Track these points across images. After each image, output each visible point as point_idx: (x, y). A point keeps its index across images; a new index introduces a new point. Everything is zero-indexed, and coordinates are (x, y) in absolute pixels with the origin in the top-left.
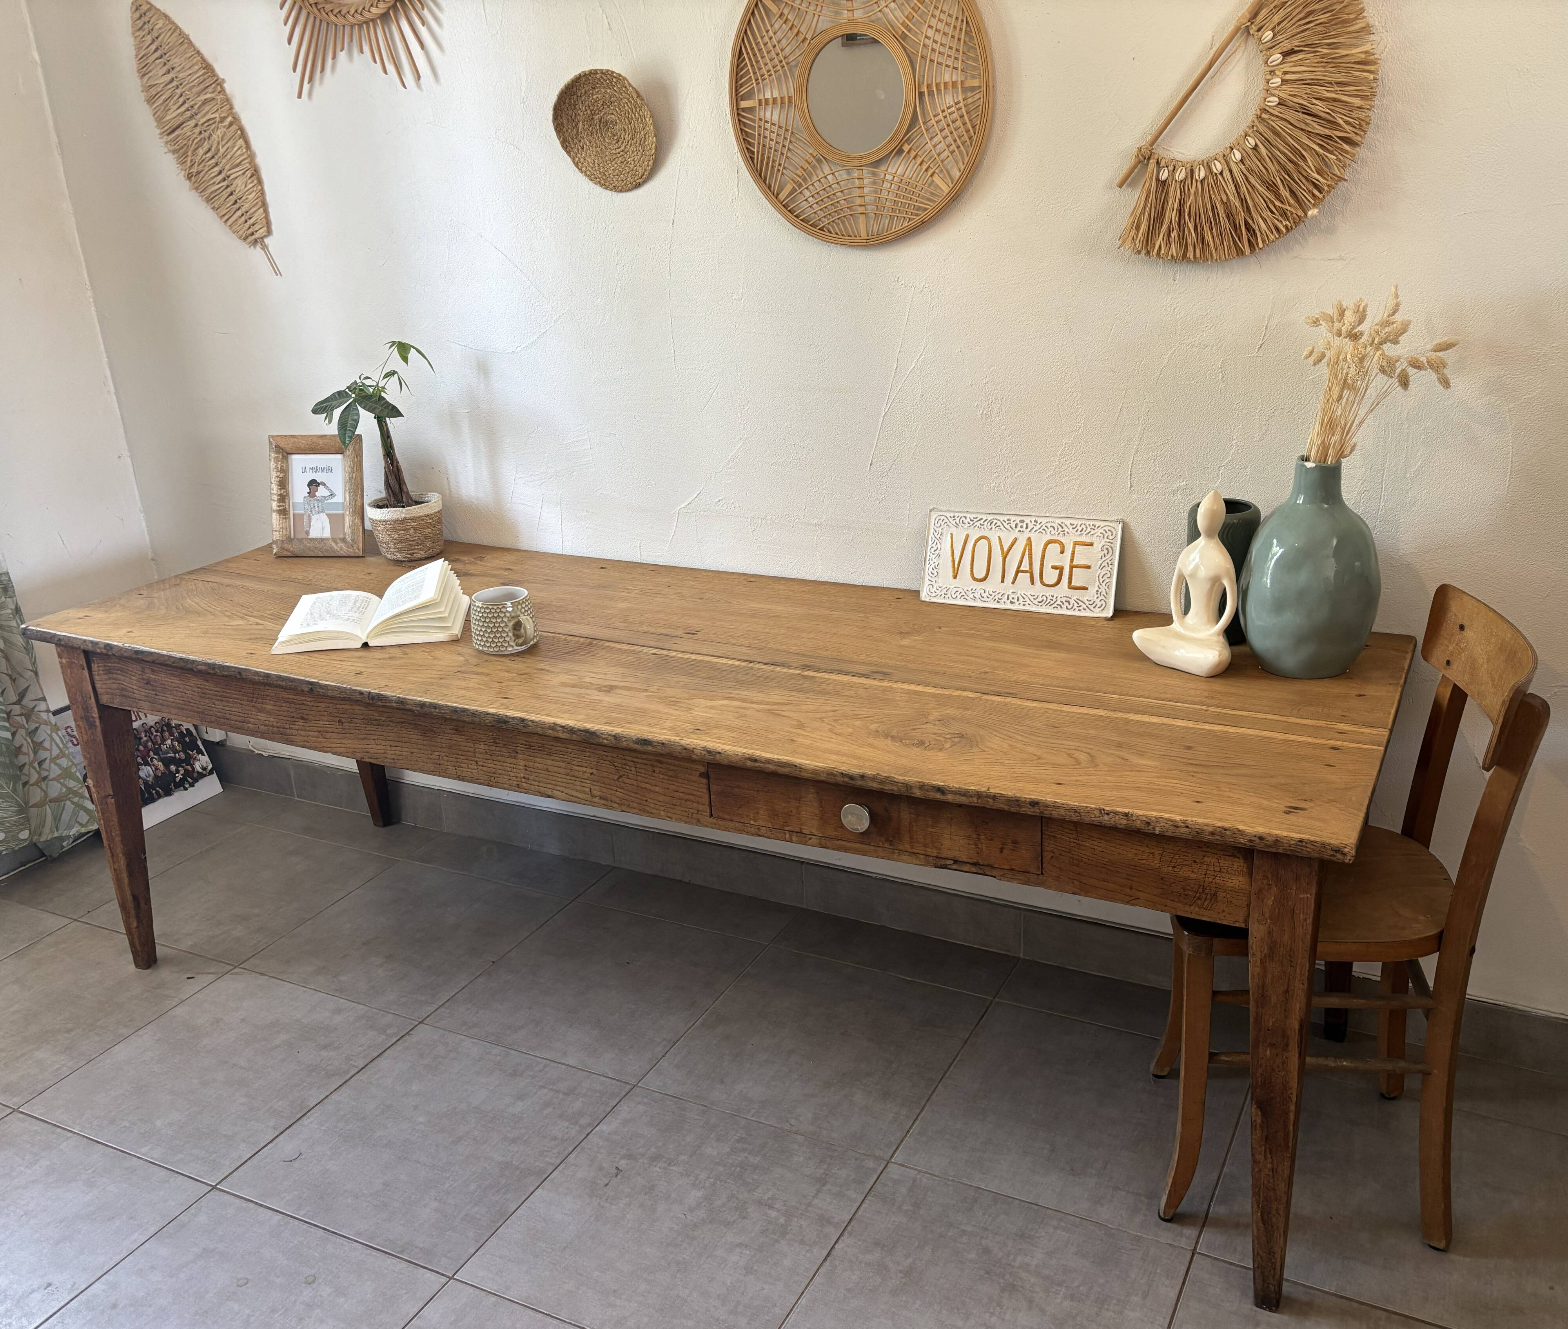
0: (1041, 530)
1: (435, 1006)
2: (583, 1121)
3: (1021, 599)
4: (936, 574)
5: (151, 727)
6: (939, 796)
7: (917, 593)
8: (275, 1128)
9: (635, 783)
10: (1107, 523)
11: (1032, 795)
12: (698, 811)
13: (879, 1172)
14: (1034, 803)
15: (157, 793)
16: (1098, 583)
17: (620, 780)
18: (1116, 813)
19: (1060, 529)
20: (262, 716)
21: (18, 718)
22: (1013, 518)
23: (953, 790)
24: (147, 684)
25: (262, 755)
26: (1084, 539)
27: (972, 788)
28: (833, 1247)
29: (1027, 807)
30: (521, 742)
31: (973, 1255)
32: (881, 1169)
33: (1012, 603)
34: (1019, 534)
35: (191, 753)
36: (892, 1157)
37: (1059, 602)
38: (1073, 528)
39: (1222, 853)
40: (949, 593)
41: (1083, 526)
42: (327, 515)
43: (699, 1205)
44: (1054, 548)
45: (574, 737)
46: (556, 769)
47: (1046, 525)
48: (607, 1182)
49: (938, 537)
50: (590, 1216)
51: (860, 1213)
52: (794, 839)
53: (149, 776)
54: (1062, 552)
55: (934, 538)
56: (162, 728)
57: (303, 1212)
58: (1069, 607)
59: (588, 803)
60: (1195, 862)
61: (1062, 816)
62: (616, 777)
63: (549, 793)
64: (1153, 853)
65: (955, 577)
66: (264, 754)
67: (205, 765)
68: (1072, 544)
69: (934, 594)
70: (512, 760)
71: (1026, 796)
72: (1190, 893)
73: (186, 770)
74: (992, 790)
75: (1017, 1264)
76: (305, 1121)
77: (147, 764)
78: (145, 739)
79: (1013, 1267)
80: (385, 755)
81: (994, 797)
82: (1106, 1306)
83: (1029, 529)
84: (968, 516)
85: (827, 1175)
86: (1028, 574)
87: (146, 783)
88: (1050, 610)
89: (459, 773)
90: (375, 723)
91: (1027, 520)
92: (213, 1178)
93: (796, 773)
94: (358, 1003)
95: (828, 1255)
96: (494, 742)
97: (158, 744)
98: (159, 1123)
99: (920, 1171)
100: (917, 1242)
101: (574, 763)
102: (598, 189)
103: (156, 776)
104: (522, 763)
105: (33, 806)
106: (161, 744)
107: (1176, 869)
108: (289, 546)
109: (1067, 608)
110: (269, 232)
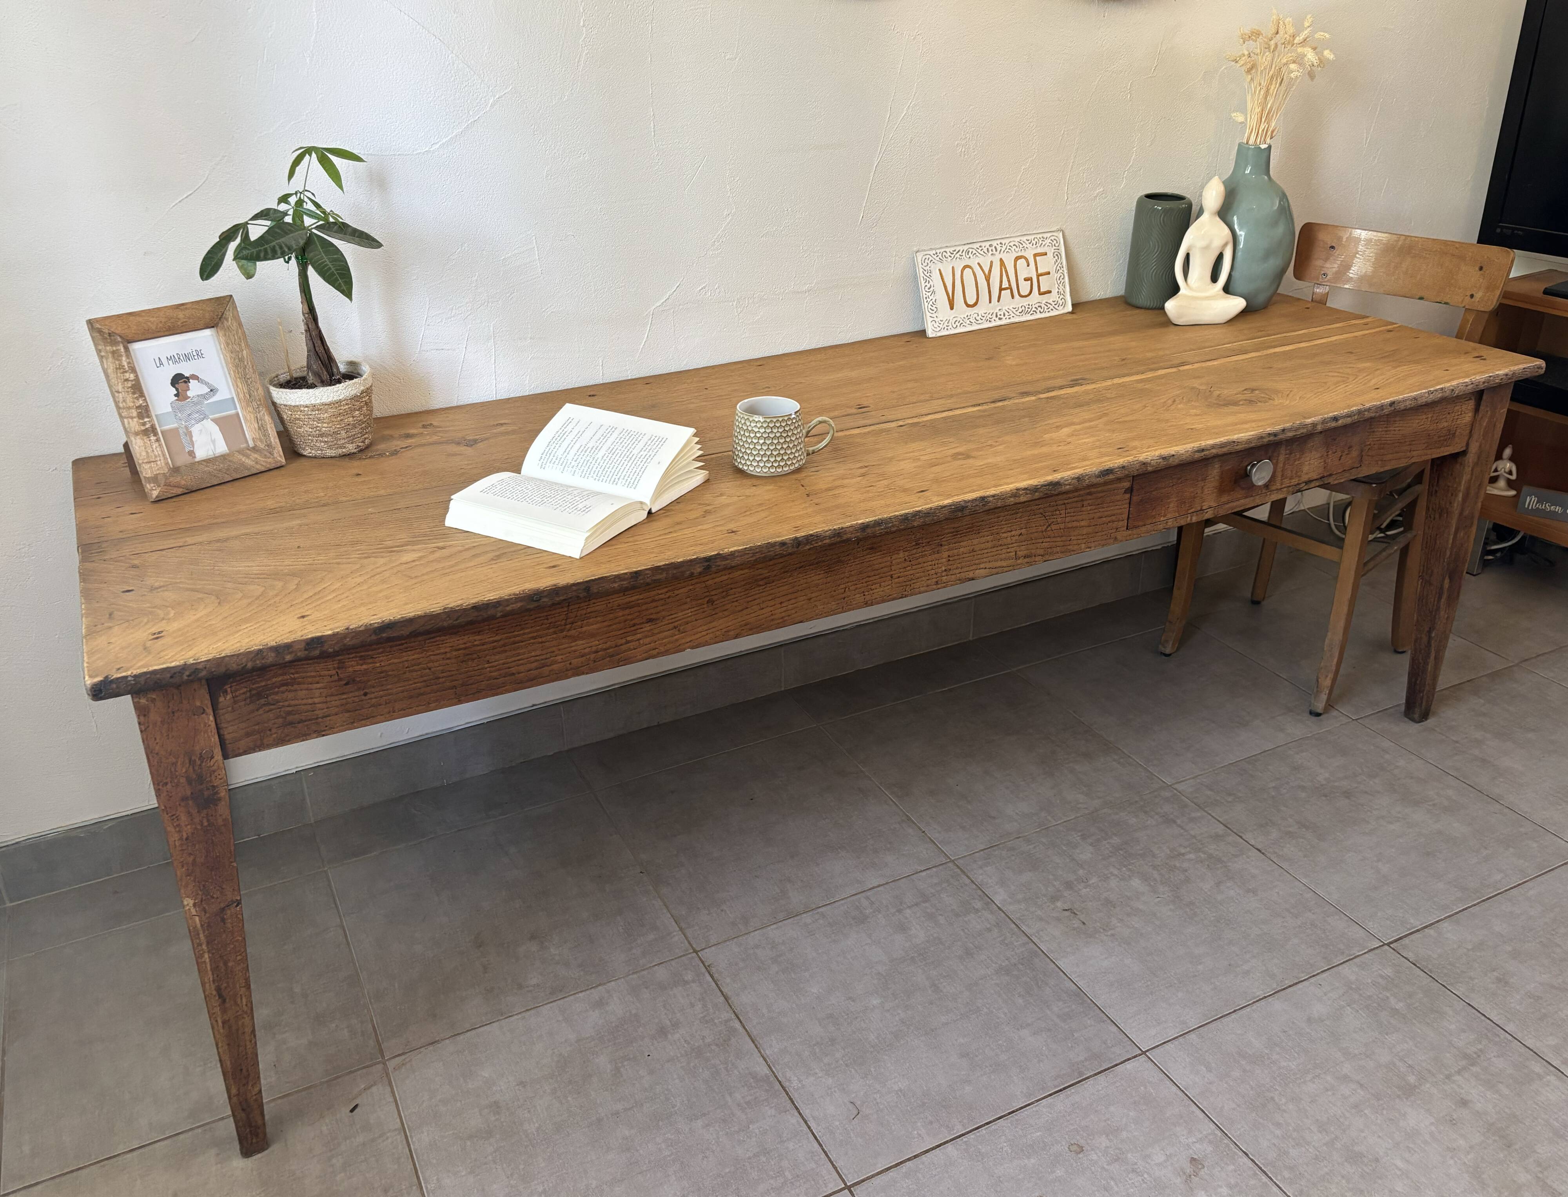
0: (1007, 250)
1: (676, 934)
2: (976, 906)
3: (1007, 314)
4: (935, 310)
7: (923, 333)
10: (1052, 234)
12: (1117, 529)
13: (1178, 794)
16: (1057, 285)
17: (1049, 528)
19: (1021, 246)
20: (580, 645)
22: (983, 244)
26: (1039, 250)
28: (1250, 845)
30: (948, 531)
31: (1302, 794)
32: (1175, 792)
33: (1000, 319)
34: (993, 256)
36: (1164, 783)
37: (1034, 309)
38: (1030, 243)
40: (950, 324)
42: (213, 420)
43: (1150, 886)
44: (1021, 263)
45: (1036, 495)
46: (983, 546)
47: (1009, 244)
48: (1079, 922)
49: (928, 275)
51: (1219, 819)
54: (1028, 266)
55: (925, 277)
58: (1042, 311)
63: (971, 575)
65: (952, 308)
68: (1032, 257)
69: (939, 329)
71: (1383, 402)
72: (1442, 438)
74: (1366, 406)
75: (1323, 782)
79: (1325, 785)
80: (772, 617)
82: (1387, 769)
83: (998, 251)
84: (948, 250)
85: (1163, 816)
86: (1009, 291)
88: (1029, 318)
89: (868, 598)
91: (994, 243)
96: (917, 544)
99: (1192, 778)
100: (1271, 809)
104: (946, 554)
107: (1438, 424)
108: (179, 479)
109: (1040, 312)
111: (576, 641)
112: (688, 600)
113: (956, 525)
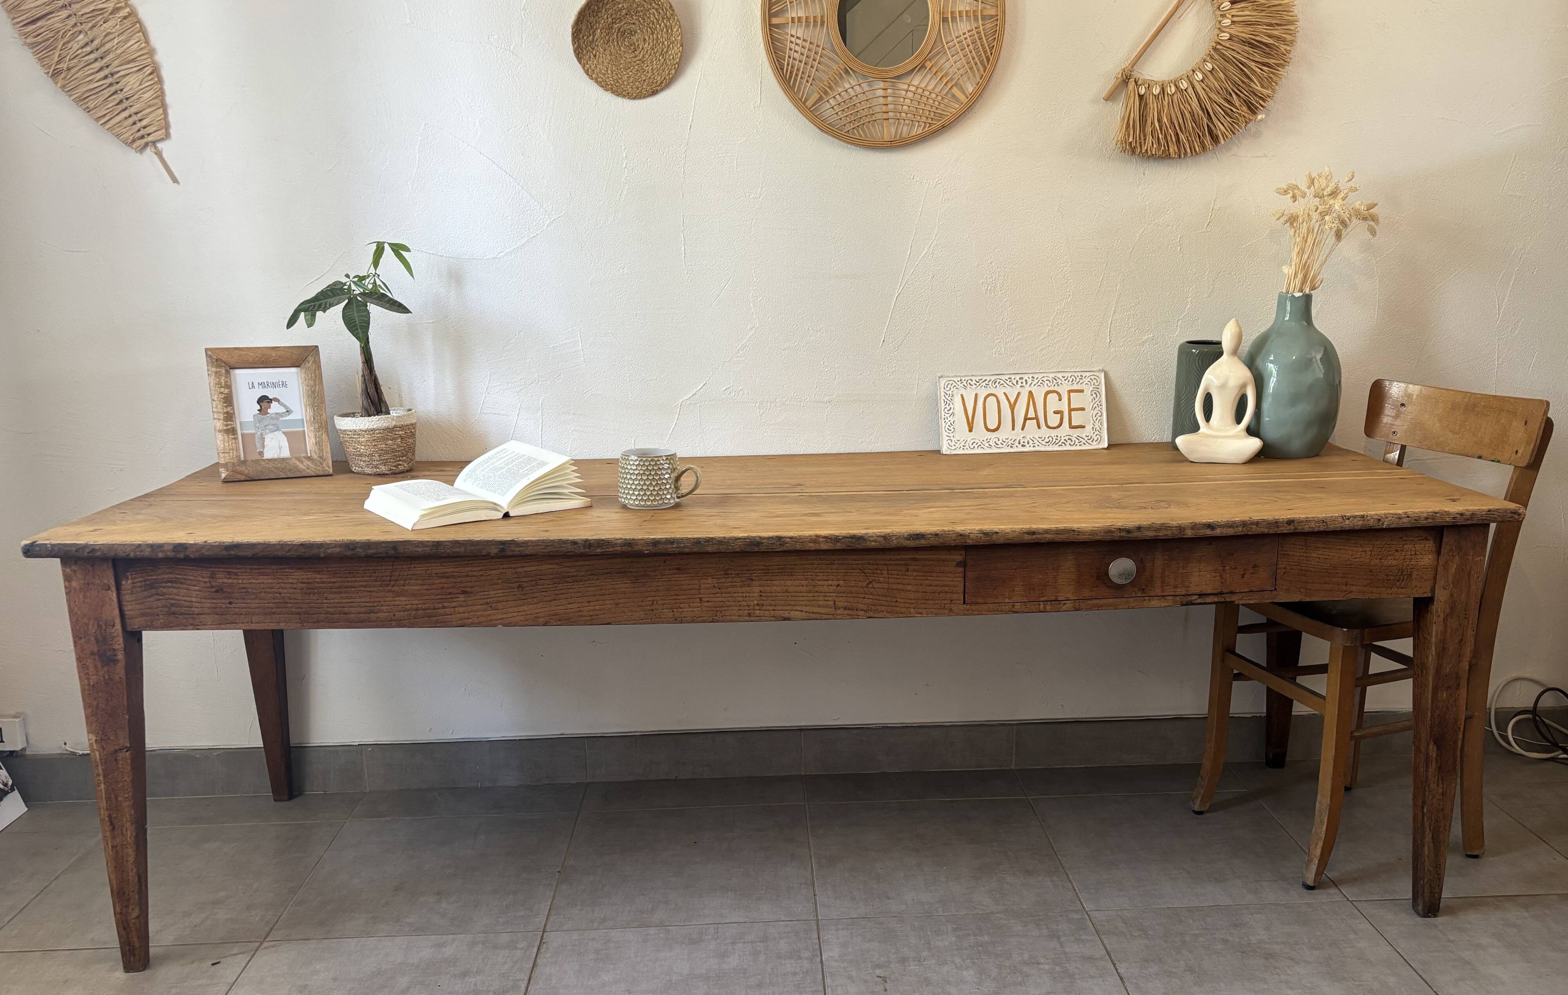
0: (1039, 384)
1: (542, 916)
2: (803, 956)
3: (1031, 442)
4: (953, 430)
6: (1209, 532)
9: (886, 586)
10: (1091, 374)
11: (1286, 516)
12: (951, 600)
13: (1087, 919)
14: (1290, 522)
16: (1092, 421)
17: (870, 585)
18: (1355, 517)
19: (1055, 381)
22: (1013, 377)
23: (1222, 523)
26: (1075, 387)
27: (1238, 519)
28: (1118, 973)
30: (758, 567)
31: (1221, 947)
33: (1023, 446)
34: (1022, 388)
36: (1084, 908)
37: (1062, 441)
38: (1065, 380)
39: (1417, 539)
40: (967, 444)
41: (1073, 377)
42: (284, 433)
43: (980, 979)
44: (1052, 397)
45: (839, 546)
46: (797, 589)
47: (1042, 379)
49: (949, 399)
51: (1107, 946)
52: (1048, 608)
54: (1060, 400)
55: (946, 400)
58: (1072, 444)
59: (830, 616)
60: (1397, 551)
61: (1312, 528)
62: (865, 584)
63: (786, 615)
64: (1365, 551)
65: (971, 431)
68: (1066, 393)
69: (954, 448)
70: (746, 588)
71: (1283, 518)
72: (1392, 578)
74: (1254, 518)
75: (1255, 942)
79: (1253, 944)
80: (581, 613)
81: (1257, 523)
82: (1340, 947)
83: (1028, 385)
84: (974, 378)
85: (1052, 932)
86: (1035, 420)
88: (1056, 448)
89: (677, 615)
90: (569, 580)
91: (1026, 377)
94: (454, 934)
95: (1121, 979)
96: (725, 574)
99: (1116, 911)
100: (1171, 951)
101: (820, 577)
104: (757, 589)
107: (1382, 561)
109: (1070, 445)
110: (168, 136)
111: (399, 596)
112: (500, 581)
113: (766, 564)
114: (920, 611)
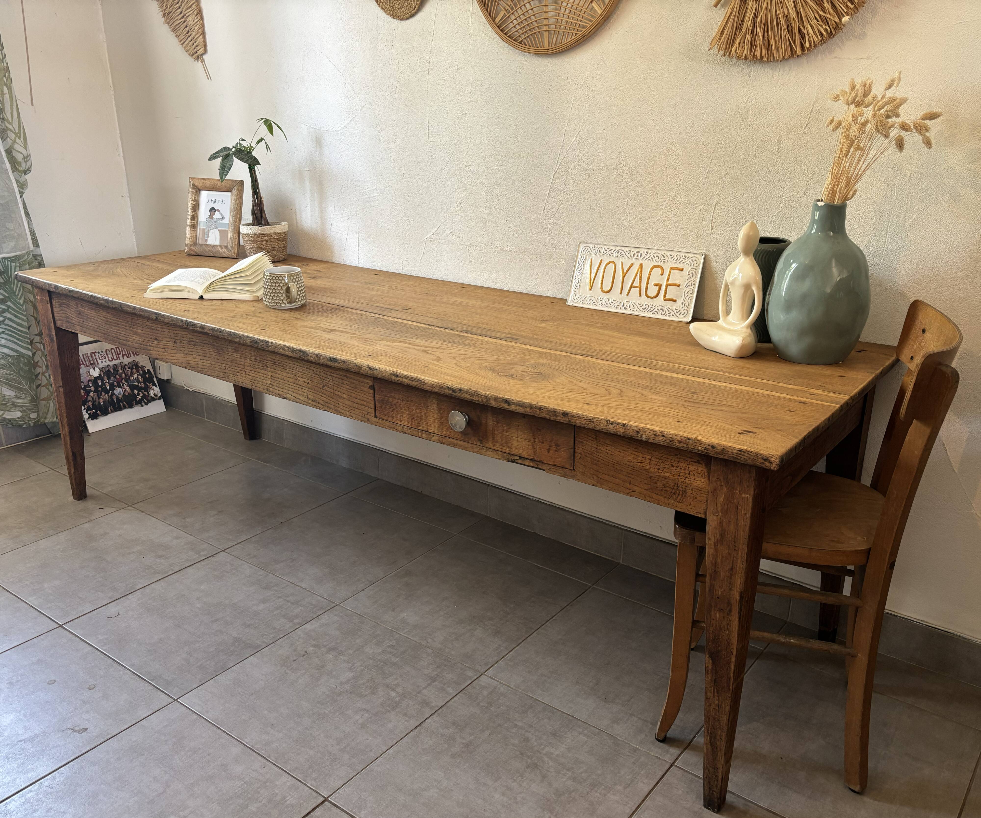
0: (650, 258)
1: (236, 543)
2: (296, 621)
3: (632, 307)
4: (579, 287)
5: (126, 365)
6: (506, 406)
7: (565, 300)
8: (110, 598)
9: (332, 391)
10: (694, 255)
11: (565, 408)
12: (368, 413)
13: (473, 679)
14: (565, 414)
15: (124, 405)
16: (683, 297)
17: (324, 388)
18: (617, 424)
19: (663, 258)
20: (136, 338)
21: (38, 345)
22: (632, 249)
23: (515, 402)
24: (79, 314)
25: (188, 390)
26: (678, 266)
27: (527, 401)
28: (424, 721)
29: (560, 417)
30: (269, 359)
31: (516, 742)
32: (476, 677)
33: (625, 309)
34: (635, 260)
35: (148, 384)
36: (486, 671)
37: (656, 310)
38: (671, 258)
39: (691, 460)
40: (586, 300)
41: (678, 256)
42: (219, 230)
43: (348, 681)
44: (657, 271)
45: (295, 355)
46: (288, 378)
47: (654, 255)
48: (295, 659)
49: (583, 261)
50: (276, 678)
51: (451, 702)
52: (424, 436)
53: (120, 394)
54: (662, 274)
55: (580, 262)
56: (132, 367)
57: (105, 648)
58: (663, 313)
59: (306, 403)
60: (672, 466)
61: (582, 424)
62: (321, 386)
63: (285, 395)
64: (645, 458)
65: (591, 289)
66: (190, 390)
67: (156, 393)
68: (669, 269)
69: (576, 301)
70: (264, 372)
71: (560, 409)
72: (669, 489)
73: (144, 394)
74: (539, 404)
75: (544, 752)
76: (130, 596)
77: (119, 387)
78: (121, 371)
79: (540, 753)
81: (540, 409)
82: (596, 789)
83: (642, 257)
84: (603, 247)
85: (438, 676)
86: (638, 289)
87: (117, 398)
88: (650, 315)
90: (192, 343)
91: (642, 251)
92: (62, 621)
93: (420, 386)
94: (191, 535)
95: (419, 725)
96: (255, 359)
97: (128, 376)
98: (46, 585)
99: (501, 683)
100: (482, 727)
101: (298, 375)
102: (390, 19)
103: (124, 395)
105: (43, 400)
106: (130, 376)
107: (660, 471)
108: (194, 248)
109: (661, 314)
110: (205, 51)
114: (352, 415)
